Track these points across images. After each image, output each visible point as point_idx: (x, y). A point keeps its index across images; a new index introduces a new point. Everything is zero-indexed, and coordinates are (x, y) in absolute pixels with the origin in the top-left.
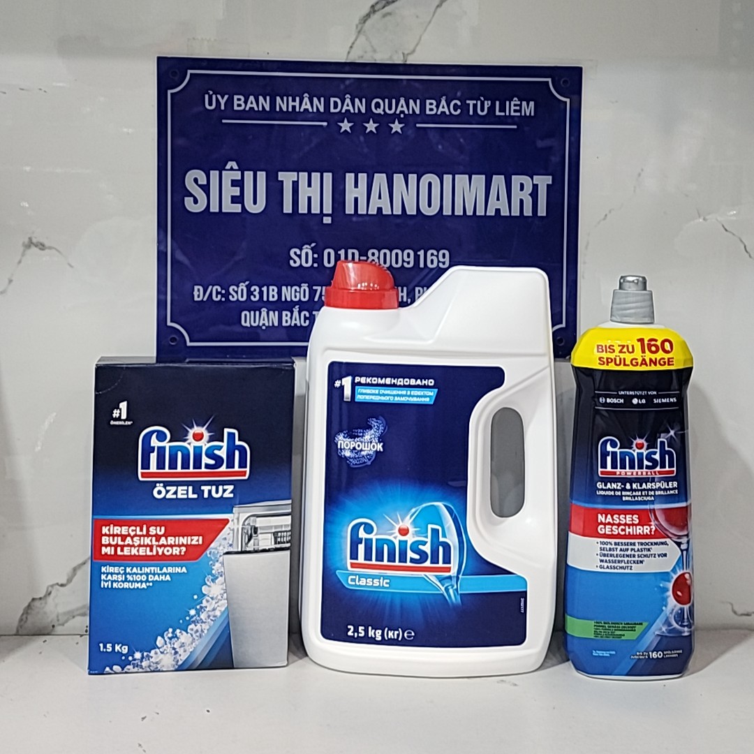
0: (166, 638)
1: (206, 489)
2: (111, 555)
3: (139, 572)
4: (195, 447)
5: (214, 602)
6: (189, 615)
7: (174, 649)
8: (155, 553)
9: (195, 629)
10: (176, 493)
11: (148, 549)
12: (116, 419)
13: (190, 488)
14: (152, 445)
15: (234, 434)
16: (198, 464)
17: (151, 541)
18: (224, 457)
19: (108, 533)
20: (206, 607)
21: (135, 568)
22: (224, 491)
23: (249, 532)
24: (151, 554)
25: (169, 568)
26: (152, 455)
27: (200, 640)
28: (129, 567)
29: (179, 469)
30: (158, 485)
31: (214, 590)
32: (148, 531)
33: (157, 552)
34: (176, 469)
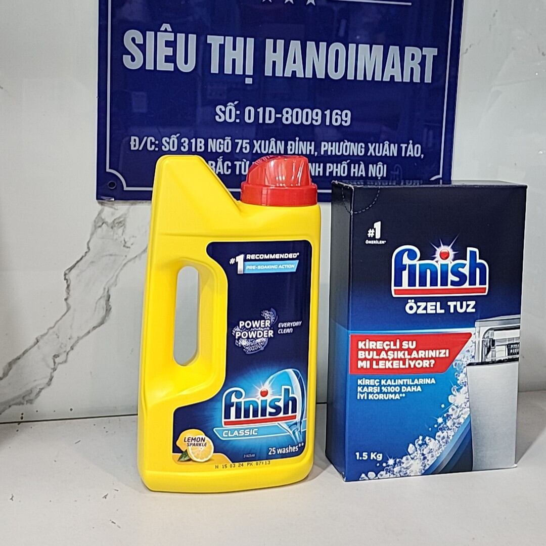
0: (417, 445)
1: (452, 304)
2: (366, 368)
3: (393, 384)
4: (442, 265)
5: (459, 410)
6: (437, 423)
7: (423, 455)
8: (407, 366)
9: (442, 435)
10: (425, 308)
11: (401, 362)
12: (370, 239)
13: (438, 304)
14: (404, 263)
15: (475, 252)
16: (444, 283)
17: (404, 354)
18: (468, 274)
19: (364, 347)
20: (452, 415)
21: (389, 381)
22: (468, 306)
23: (488, 345)
24: (404, 367)
25: (420, 380)
26: (404, 272)
27: (445, 446)
28: (384, 380)
29: (428, 287)
30: (409, 301)
31: (458, 399)
32: (401, 345)
33: (410, 365)
34: (426, 286)
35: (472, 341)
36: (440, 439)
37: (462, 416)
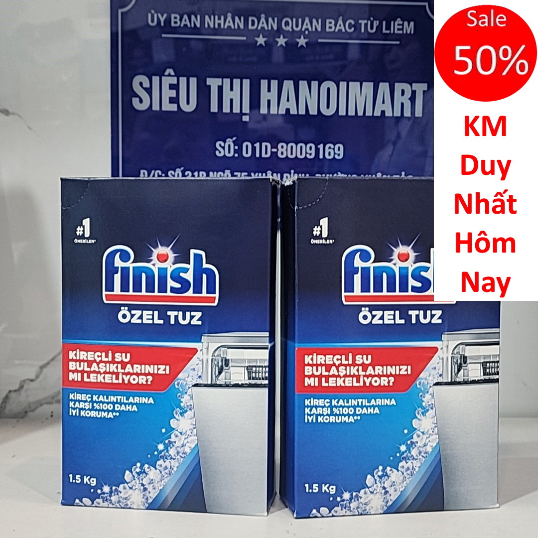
0: (134, 473)
1: (172, 314)
2: (77, 381)
3: (106, 400)
4: (159, 269)
5: (183, 437)
6: (157, 450)
7: (143, 485)
8: (121, 381)
9: (164, 465)
10: (141, 317)
11: (114, 376)
12: (79, 237)
13: (156, 313)
14: (116, 265)
15: (202, 255)
16: (163, 288)
17: (117, 368)
18: (191, 281)
19: (74, 358)
20: (175, 442)
21: (101, 396)
22: (192, 317)
23: (220, 364)
24: (117, 382)
26: (115, 275)
27: (169, 478)
28: (96, 395)
29: (144, 293)
30: (122, 308)
31: (182, 424)
32: (113, 357)
33: (123, 380)
34: (141, 291)
35: (198, 358)
36: (161, 469)
37: (187, 444)
